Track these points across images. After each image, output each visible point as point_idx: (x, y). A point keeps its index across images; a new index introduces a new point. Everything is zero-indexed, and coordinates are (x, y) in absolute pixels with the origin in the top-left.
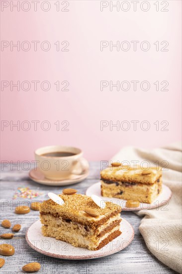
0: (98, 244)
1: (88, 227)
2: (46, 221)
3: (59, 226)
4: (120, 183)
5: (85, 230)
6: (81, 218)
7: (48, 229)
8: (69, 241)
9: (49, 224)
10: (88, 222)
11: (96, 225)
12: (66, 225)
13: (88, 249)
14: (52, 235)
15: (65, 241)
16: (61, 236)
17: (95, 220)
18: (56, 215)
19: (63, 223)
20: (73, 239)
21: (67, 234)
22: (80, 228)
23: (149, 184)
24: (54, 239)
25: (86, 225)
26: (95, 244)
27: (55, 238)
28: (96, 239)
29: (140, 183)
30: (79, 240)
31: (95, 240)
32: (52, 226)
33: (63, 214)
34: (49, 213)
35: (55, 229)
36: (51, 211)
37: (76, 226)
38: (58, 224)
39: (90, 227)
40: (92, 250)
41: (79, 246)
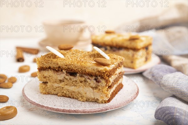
0: (109, 96)
1: (99, 78)
2: (45, 77)
3: (61, 81)
4: (108, 48)
5: (95, 81)
6: (90, 68)
7: (48, 86)
8: (75, 96)
9: (49, 80)
10: (99, 72)
11: (109, 74)
12: (70, 79)
13: (98, 103)
14: (53, 92)
15: (69, 97)
16: (65, 92)
17: (108, 68)
18: (58, 70)
19: (67, 77)
20: (79, 93)
21: (72, 88)
22: (88, 80)
23: (135, 50)
24: (56, 96)
25: (96, 76)
26: (106, 96)
27: (57, 94)
28: (107, 90)
29: (127, 48)
30: (88, 93)
31: (106, 92)
32: (53, 83)
33: (66, 67)
34: (50, 68)
35: (56, 85)
36: (52, 66)
37: (83, 79)
38: (61, 79)
39: (102, 78)
40: (102, 103)
41: (88, 100)
